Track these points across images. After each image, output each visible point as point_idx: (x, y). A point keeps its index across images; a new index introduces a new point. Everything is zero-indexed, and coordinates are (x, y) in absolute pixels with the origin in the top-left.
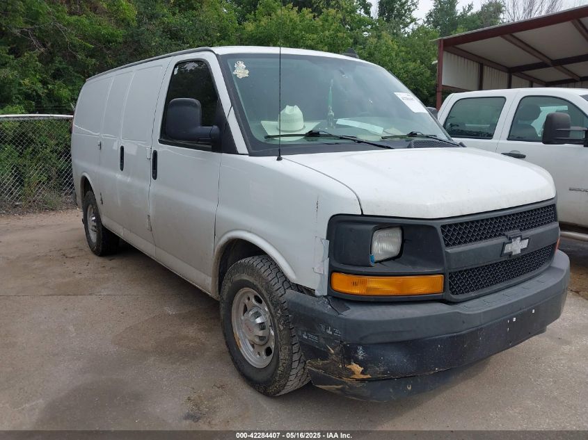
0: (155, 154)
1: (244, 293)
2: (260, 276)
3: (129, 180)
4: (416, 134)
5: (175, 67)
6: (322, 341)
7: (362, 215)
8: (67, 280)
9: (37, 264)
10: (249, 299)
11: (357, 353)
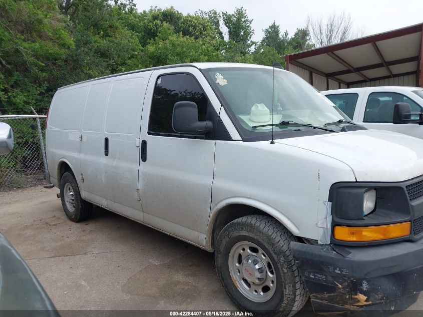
0: (144, 143)
1: (240, 246)
2: (260, 232)
3: (115, 163)
4: (342, 121)
5: (158, 78)
6: (330, 279)
7: (356, 182)
8: (59, 244)
9: (28, 232)
10: (244, 250)
11: (362, 285)
